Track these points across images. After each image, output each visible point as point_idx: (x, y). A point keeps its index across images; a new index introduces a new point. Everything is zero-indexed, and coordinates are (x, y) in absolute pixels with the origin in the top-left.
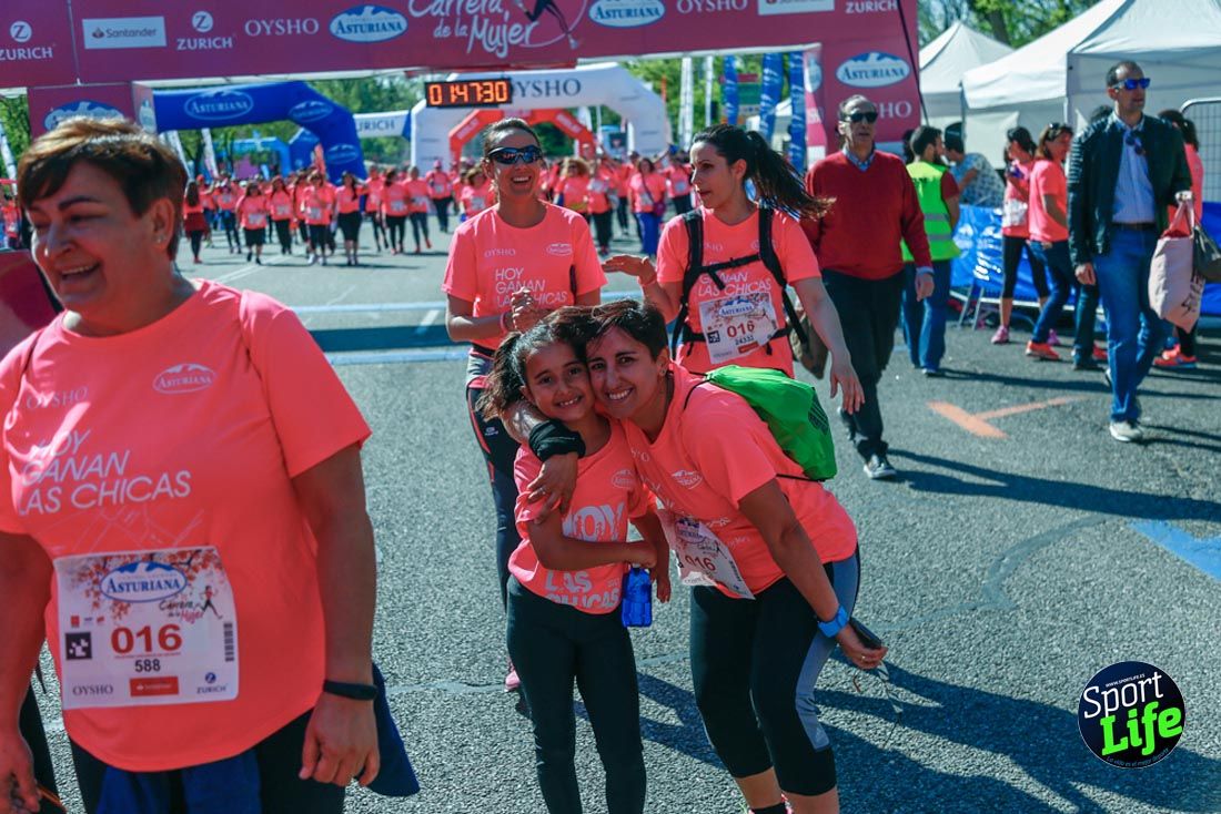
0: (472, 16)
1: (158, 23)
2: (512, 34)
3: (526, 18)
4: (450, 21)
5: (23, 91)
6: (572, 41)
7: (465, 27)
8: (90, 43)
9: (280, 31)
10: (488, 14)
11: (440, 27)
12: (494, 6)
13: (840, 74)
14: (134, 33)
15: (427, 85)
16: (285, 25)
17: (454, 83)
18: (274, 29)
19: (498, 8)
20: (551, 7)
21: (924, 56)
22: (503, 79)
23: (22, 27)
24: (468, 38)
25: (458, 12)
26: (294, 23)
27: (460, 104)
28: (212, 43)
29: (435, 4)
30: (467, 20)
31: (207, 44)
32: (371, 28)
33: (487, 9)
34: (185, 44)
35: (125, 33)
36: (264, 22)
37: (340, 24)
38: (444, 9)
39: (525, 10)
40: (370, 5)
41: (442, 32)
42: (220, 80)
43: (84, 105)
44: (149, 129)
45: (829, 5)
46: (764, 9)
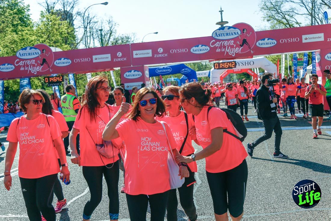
0: (226, 46)
1: (150, 51)
2: (236, 50)
3: (240, 46)
4: (220, 48)
5: (119, 68)
6: (252, 51)
7: (224, 49)
8: (135, 56)
9: (179, 52)
10: (230, 45)
11: (218, 49)
12: (232, 43)
13: (326, 57)
14: (145, 54)
15: (214, 64)
16: (180, 50)
17: (221, 63)
18: (177, 51)
19: (232, 44)
20: (246, 43)
22: (234, 62)
23: (120, 54)
24: (224, 52)
25: (222, 45)
26: (182, 50)
27: (223, 68)
28: (163, 55)
29: (217, 43)
30: (225, 47)
31: (161, 56)
32: (201, 50)
33: (230, 44)
34: (156, 56)
35: (143, 54)
36: (175, 50)
37: (193, 49)
38: (219, 45)
39: (239, 44)
40: (200, 44)
41: (218, 50)
42: (164, 64)
43: (133, 71)
44: (148, 76)
45: (322, 39)
46: (304, 41)
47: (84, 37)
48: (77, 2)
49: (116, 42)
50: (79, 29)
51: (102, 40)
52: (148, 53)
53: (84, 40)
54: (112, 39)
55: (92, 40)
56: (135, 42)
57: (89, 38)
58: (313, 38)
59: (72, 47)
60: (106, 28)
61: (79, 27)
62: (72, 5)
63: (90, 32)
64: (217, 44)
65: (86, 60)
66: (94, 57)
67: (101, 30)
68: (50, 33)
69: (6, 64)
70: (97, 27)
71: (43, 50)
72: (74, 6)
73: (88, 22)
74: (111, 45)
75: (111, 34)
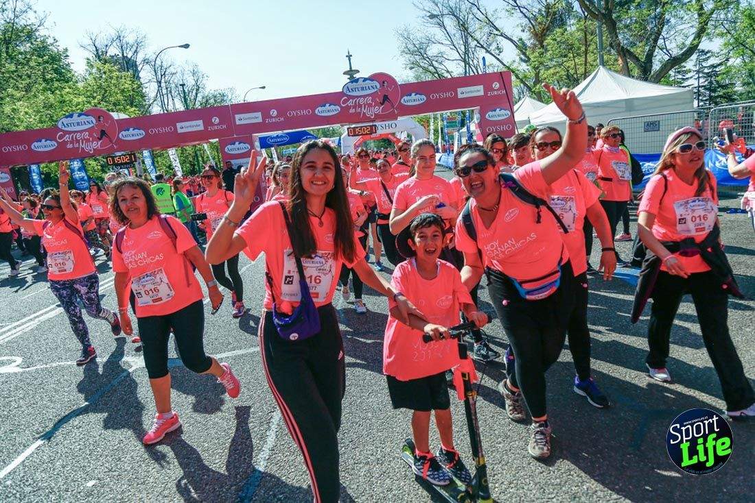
0: (362, 105)
1: (259, 114)
2: (375, 110)
3: (380, 104)
4: (355, 107)
5: (217, 140)
6: (395, 111)
7: (360, 109)
8: (238, 122)
9: (299, 114)
10: (367, 104)
11: (351, 109)
13: (487, 116)
14: (252, 118)
15: (348, 129)
17: (357, 128)
18: (297, 113)
19: (370, 101)
20: (388, 100)
21: (515, 108)
22: (373, 125)
24: (360, 113)
25: (357, 104)
26: (302, 111)
27: (358, 135)
28: (276, 120)
29: (350, 101)
30: (360, 106)
32: (328, 111)
33: (367, 102)
34: (268, 121)
35: (248, 118)
36: (293, 112)
37: (318, 110)
38: (352, 103)
39: (379, 102)
40: (327, 103)
41: (352, 111)
42: (280, 132)
43: (237, 143)
44: (259, 149)
45: (482, 93)
46: (460, 96)
47: (159, 96)
48: (142, 43)
49: (207, 101)
50: (148, 84)
51: (186, 100)
52: (257, 118)
53: (159, 99)
54: (199, 98)
55: (170, 100)
56: (235, 102)
57: (165, 96)
58: (471, 92)
59: (142, 110)
60: (190, 82)
61: (150, 81)
62: (135, 48)
63: (167, 89)
64: (350, 103)
65: (167, 129)
66: (179, 125)
67: (183, 85)
68: (106, 91)
69: (43, 140)
70: (176, 81)
71: (99, 118)
72: (138, 50)
73: (163, 73)
74: (200, 107)
75: (197, 90)
